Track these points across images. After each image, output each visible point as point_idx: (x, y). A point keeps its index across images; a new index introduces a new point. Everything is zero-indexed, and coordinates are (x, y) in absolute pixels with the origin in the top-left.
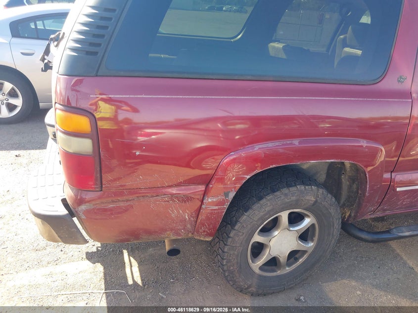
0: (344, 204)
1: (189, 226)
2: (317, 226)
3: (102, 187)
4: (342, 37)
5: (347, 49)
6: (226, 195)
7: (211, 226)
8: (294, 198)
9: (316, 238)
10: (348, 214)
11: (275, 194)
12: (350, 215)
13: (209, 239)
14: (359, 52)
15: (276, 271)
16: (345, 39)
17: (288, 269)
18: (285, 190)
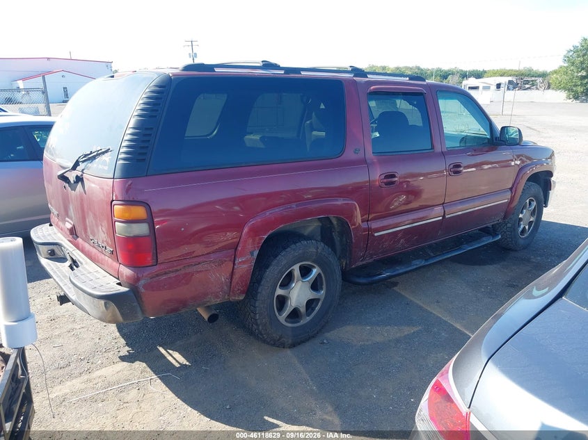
0: (340, 257)
1: (225, 288)
2: (323, 275)
3: (157, 261)
4: (308, 122)
5: (315, 133)
6: (252, 254)
7: (244, 284)
8: (300, 251)
9: (324, 286)
10: (344, 263)
11: (287, 250)
12: (346, 263)
13: (241, 298)
14: (323, 134)
15: (299, 322)
16: (311, 123)
17: (308, 319)
18: (293, 246)
